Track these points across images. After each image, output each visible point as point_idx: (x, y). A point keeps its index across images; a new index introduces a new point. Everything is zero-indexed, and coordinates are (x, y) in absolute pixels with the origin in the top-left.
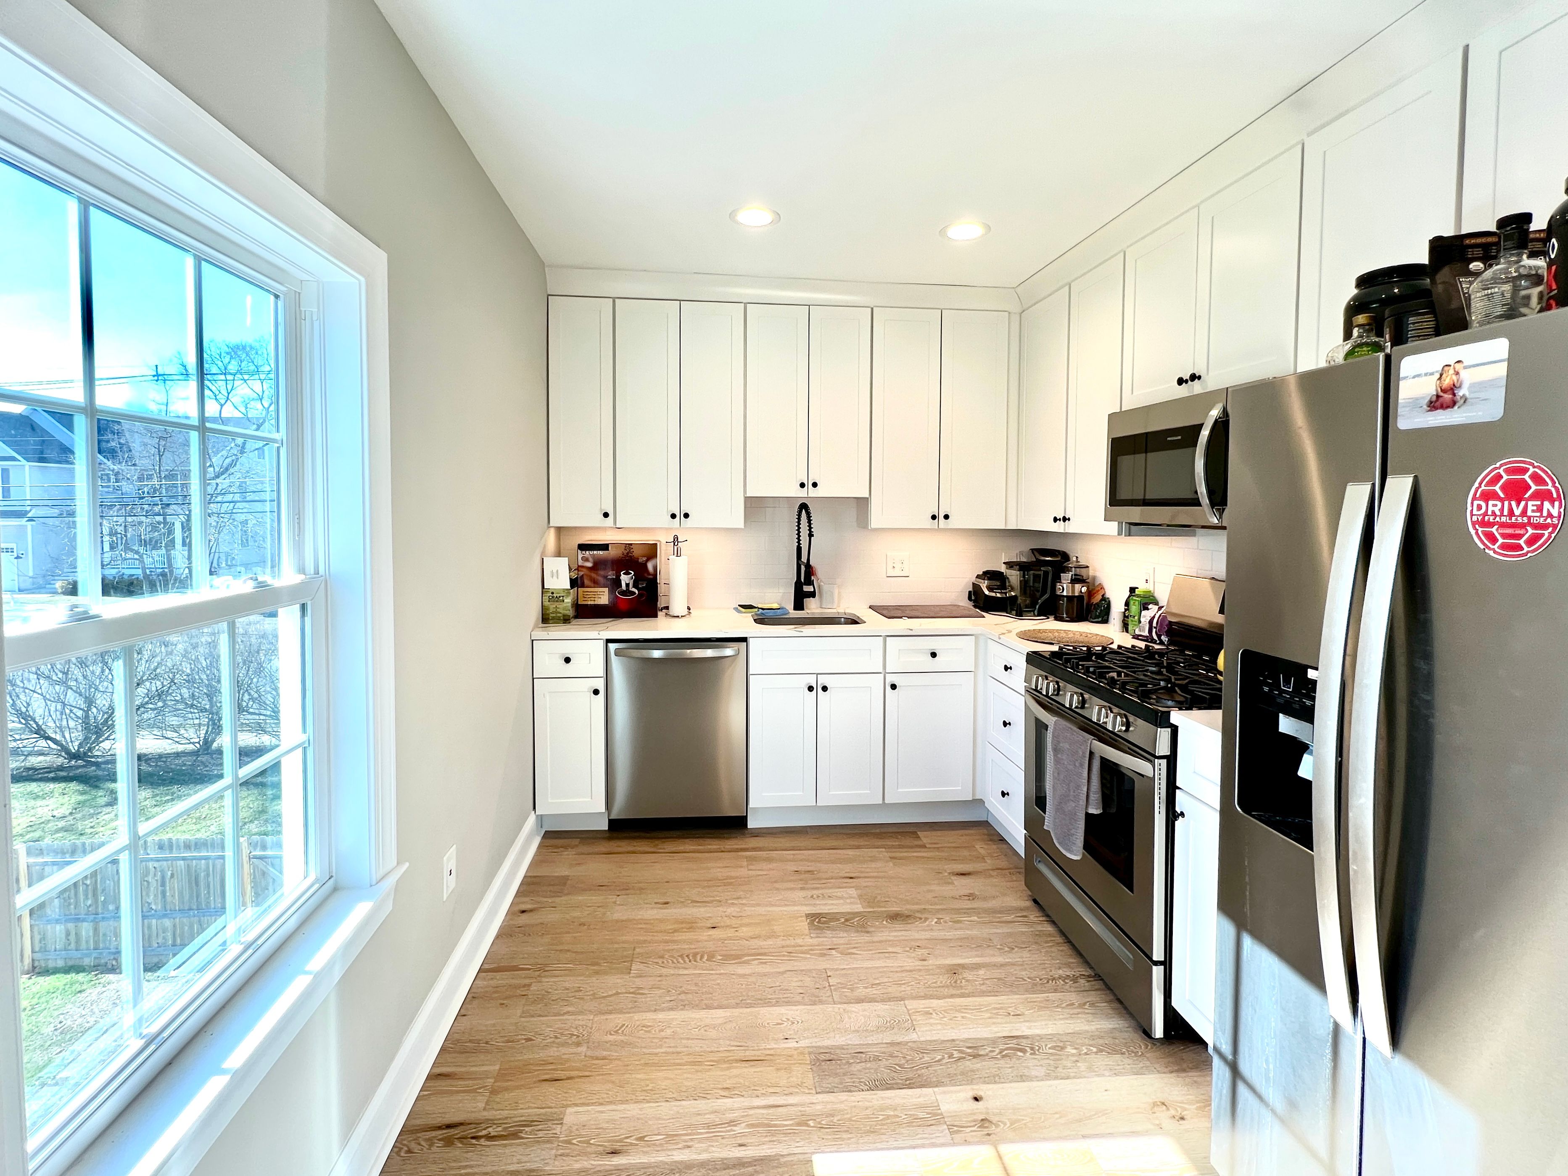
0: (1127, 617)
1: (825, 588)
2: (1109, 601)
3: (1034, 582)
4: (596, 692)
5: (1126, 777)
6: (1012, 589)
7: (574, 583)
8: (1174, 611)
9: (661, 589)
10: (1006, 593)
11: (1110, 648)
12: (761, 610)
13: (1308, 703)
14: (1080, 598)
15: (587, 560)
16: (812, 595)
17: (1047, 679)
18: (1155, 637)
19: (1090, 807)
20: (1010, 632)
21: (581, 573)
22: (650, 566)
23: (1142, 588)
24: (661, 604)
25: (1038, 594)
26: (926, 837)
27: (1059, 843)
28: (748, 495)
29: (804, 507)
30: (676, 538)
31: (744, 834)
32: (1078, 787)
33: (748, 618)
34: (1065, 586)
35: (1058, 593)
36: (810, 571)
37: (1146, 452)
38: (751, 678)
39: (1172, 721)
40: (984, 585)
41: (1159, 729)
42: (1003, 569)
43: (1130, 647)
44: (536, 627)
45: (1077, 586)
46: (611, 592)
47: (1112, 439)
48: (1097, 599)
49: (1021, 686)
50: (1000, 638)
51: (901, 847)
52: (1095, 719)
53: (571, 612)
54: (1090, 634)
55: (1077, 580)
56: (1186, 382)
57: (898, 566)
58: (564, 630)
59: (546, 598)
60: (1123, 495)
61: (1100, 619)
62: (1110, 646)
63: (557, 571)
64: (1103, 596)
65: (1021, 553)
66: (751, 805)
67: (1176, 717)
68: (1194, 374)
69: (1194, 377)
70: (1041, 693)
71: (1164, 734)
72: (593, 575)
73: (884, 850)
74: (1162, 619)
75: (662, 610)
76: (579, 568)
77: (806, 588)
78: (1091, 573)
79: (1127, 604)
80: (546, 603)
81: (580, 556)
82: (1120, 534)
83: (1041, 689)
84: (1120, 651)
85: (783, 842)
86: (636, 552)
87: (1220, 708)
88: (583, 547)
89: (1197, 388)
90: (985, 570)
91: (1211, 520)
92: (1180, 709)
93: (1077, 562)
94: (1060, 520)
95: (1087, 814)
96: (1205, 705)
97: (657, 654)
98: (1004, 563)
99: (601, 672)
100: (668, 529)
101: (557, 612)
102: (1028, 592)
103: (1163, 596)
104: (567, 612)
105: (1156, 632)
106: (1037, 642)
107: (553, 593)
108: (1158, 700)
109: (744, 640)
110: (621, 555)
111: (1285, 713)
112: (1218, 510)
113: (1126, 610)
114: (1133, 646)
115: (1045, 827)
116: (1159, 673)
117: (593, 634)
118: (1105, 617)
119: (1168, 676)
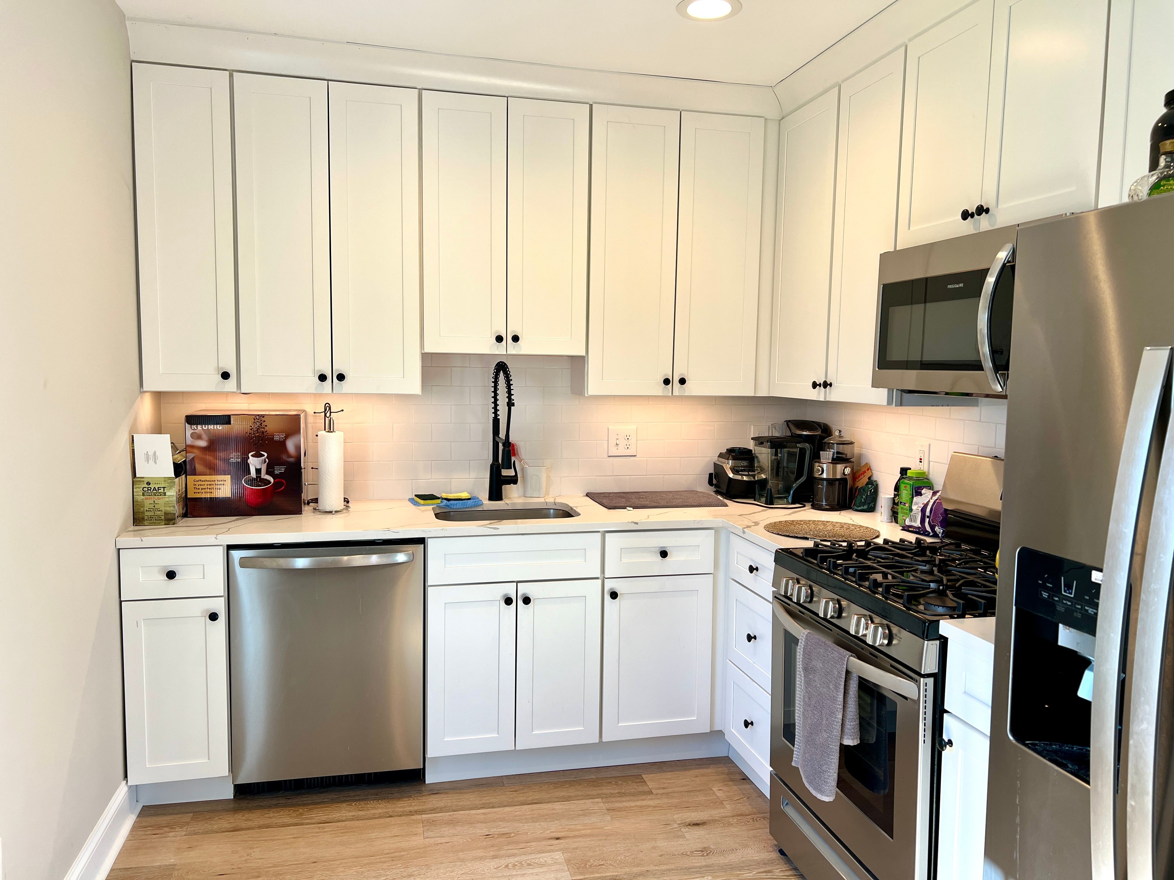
0: (897, 504)
1: (530, 471)
2: (877, 485)
3: (788, 461)
4: (213, 617)
5: (887, 699)
6: (762, 470)
7: (179, 469)
8: (952, 496)
9: (307, 476)
10: (754, 476)
11: (875, 544)
12: (445, 501)
13: (1091, 611)
14: (843, 481)
15: (199, 437)
16: (513, 480)
17: (798, 583)
18: (928, 528)
19: (845, 737)
20: (756, 524)
21: (190, 456)
22: (290, 445)
23: (915, 467)
24: (306, 495)
25: (793, 477)
26: (652, 781)
27: (809, 783)
28: (427, 350)
29: (501, 367)
30: (328, 408)
31: (420, 792)
32: (832, 713)
33: (427, 511)
34: (825, 466)
35: (816, 475)
36: (510, 449)
37: (925, 302)
38: (430, 591)
39: (941, 632)
40: (728, 465)
41: (926, 642)
42: (751, 445)
43: (898, 541)
44: (123, 530)
45: (840, 467)
46: (236, 480)
47: (884, 285)
48: (863, 481)
49: (768, 590)
50: (744, 532)
51: (621, 795)
52: (853, 632)
53: (177, 509)
54: (853, 525)
55: (839, 459)
56: (972, 215)
57: (622, 443)
58: (167, 534)
59: (139, 491)
60: (895, 354)
61: (865, 507)
62: (876, 540)
63: (155, 453)
64: (869, 478)
65: (774, 426)
66: (430, 754)
67: (946, 627)
68: (982, 206)
69: (981, 210)
70: (791, 600)
71: (932, 648)
72: (209, 458)
73: (599, 800)
74: (937, 505)
75: (308, 503)
76: (188, 448)
77: (505, 472)
78: (856, 450)
79: (897, 488)
80: (140, 498)
81: (189, 432)
82: (890, 402)
83: (792, 595)
84: (886, 546)
85: (471, 798)
86: (270, 427)
87: (993, 614)
88: (192, 420)
89: (984, 223)
90: (729, 447)
91: (993, 387)
92: (952, 617)
93: (840, 436)
94: (820, 385)
95: (841, 745)
96: (979, 611)
97: (301, 563)
98: (752, 439)
99: (220, 588)
100: (316, 396)
101: (155, 510)
102: (781, 473)
103: (938, 478)
104: (170, 509)
105: (929, 521)
106: (788, 536)
107: (148, 483)
108: (927, 605)
109: (421, 541)
110: (249, 431)
111: (1064, 624)
112: (1002, 375)
113: (895, 495)
114: (901, 540)
115: (793, 764)
116: (931, 573)
117: (210, 539)
118: (872, 505)
119: (940, 577)
